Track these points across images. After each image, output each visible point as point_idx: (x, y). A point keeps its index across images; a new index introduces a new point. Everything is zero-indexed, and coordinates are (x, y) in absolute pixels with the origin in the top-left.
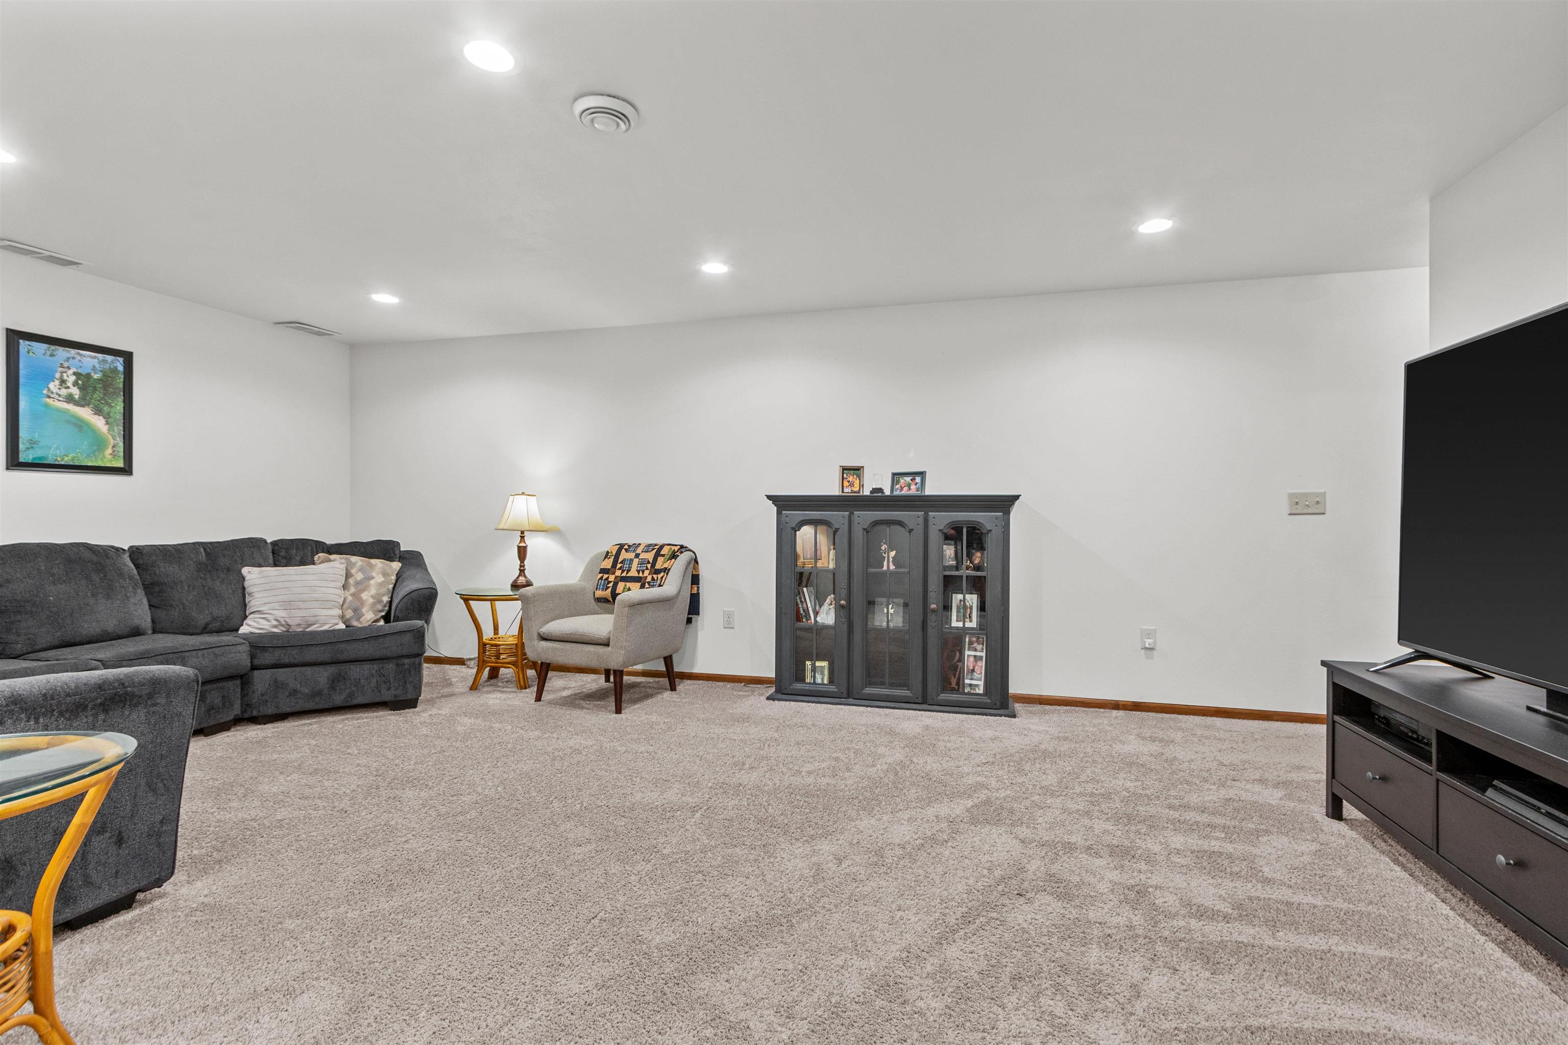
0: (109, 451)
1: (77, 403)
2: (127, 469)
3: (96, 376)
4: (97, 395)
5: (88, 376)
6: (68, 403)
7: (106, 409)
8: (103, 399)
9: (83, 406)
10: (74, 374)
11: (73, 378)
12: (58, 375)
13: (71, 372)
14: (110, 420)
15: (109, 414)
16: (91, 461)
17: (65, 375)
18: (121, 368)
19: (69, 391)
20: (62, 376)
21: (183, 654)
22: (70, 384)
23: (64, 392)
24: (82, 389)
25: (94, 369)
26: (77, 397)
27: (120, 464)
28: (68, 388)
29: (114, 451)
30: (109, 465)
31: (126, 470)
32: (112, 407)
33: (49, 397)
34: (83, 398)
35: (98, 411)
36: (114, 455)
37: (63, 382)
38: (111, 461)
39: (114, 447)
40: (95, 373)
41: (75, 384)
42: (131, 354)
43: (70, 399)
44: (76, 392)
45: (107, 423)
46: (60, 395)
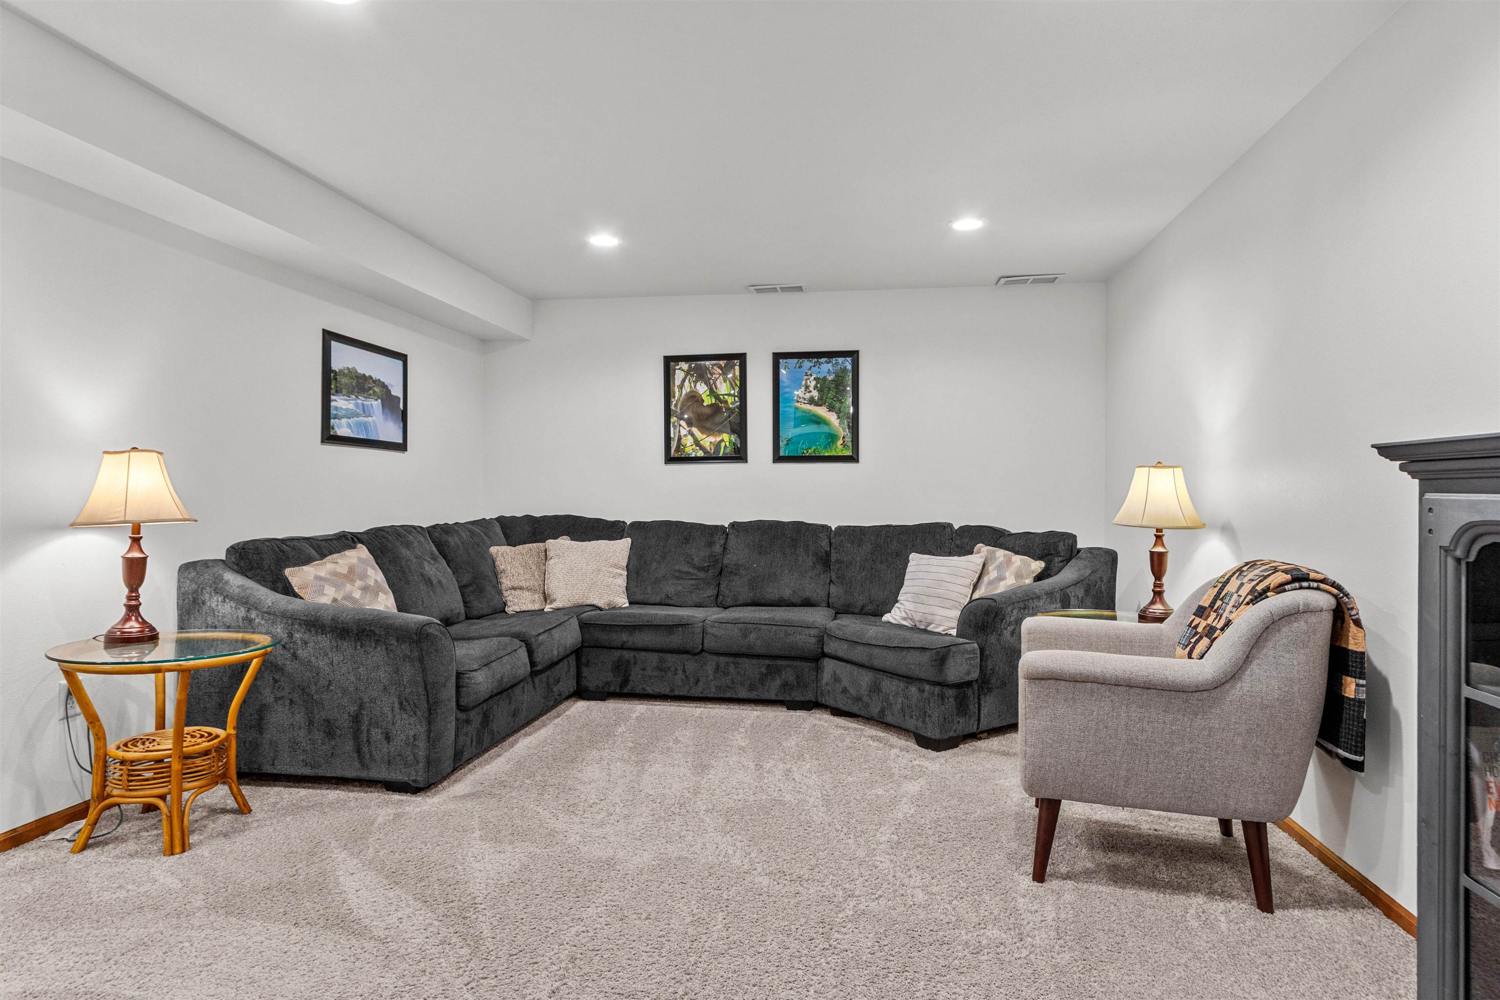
0: (840, 442)
1: (817, 404)
2: (855, 457)
3: (830, 378)
4: (831, 394)
5: (825, 379)
6: (810, 404)
7: (837, 405)
8: (835, 397)
9: (821, 405)
10: (815, 379)
11: (814, 383)
12: (804, 383)
13: (812, 378)
14: (841, 415)
15: (840, 409)
16: (828, 452)
17: (808, 381)
18: (849, 367)
19: (811, 394)
20: (806, 383)
21: (760, 626)
22: (811, 389)
23: (808, 396)
24: (820, 391)
25: (829, 372)
26: (816, 398)
27: (848, 453)
28: (811, 391)
29: (844, 442)
30: (840, 454)
31: (853, 458)
32: (842, 402)
33: (798, 402)
34: (821, 399)
35: (831, 408)
36: (844, 445)
37: (807, 387)
38: (842, 450)
39: (844, 438)
40: (830, 376)
41: (815, 387)
42: (857, 352)
43: (812, 401)
44: (815, 394)
45: (839, 418)
46: (805, 399)
